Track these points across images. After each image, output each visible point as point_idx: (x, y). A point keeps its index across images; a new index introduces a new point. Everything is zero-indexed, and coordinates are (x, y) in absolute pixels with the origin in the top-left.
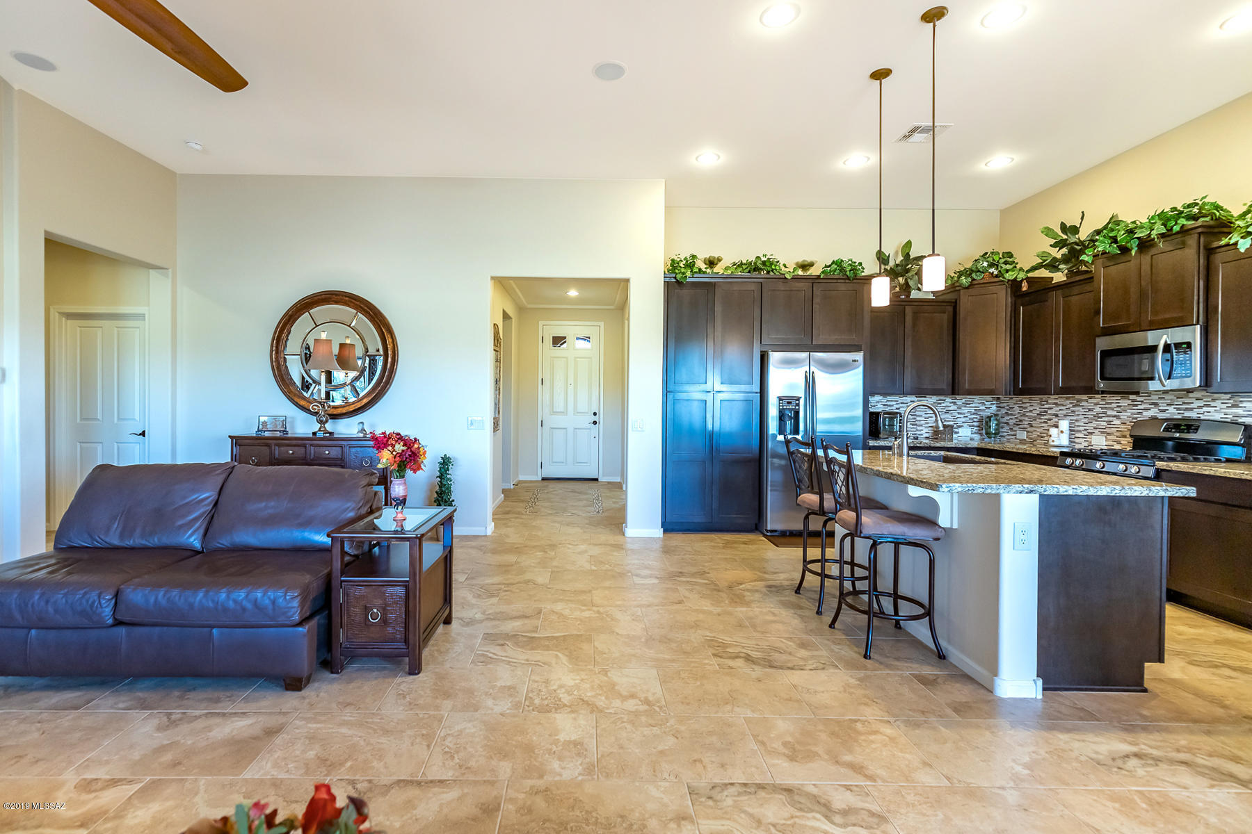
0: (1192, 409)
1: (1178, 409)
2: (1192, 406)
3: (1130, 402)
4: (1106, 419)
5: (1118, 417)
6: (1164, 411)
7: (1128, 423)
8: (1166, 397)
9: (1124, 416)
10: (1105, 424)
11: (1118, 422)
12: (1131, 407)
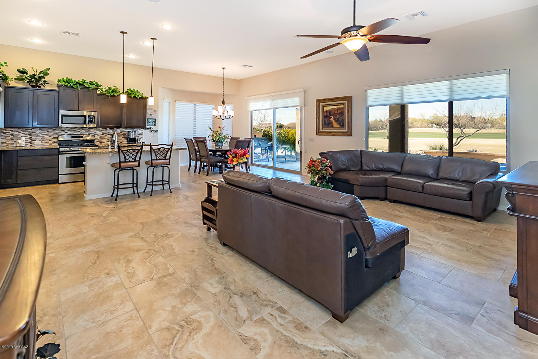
0: (76, 132)
1: (71, 132)
2: (76, 131)
3: (53, 130)
4: (41, 136)
5: (47, 135)
6: (67, 132)
7: (52, 136)
8: (67, 129)
9: (50, 134)
10: (41, 137)
11: (48, 136)
12: (54, 132)
